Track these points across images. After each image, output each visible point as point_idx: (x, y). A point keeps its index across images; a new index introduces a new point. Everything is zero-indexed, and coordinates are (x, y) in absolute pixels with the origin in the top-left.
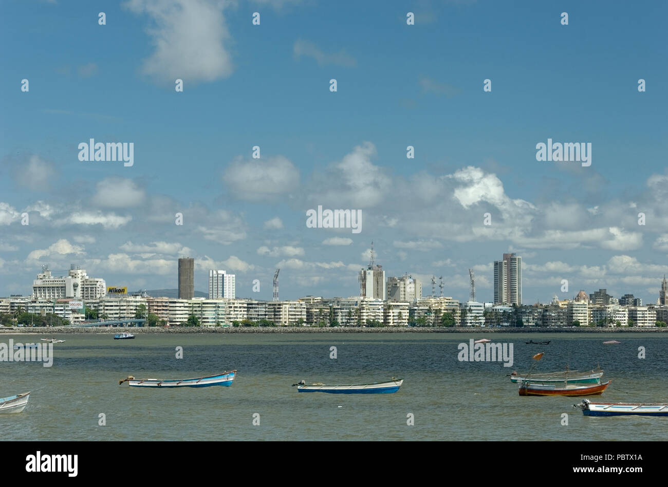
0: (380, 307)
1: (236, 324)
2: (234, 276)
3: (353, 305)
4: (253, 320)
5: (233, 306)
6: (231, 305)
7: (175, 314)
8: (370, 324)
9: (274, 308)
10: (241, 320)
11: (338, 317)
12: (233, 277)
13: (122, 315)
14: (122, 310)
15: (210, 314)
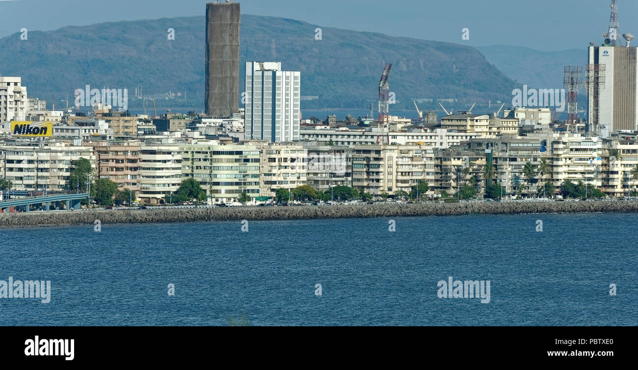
0: (595, 154)
1: (282, 196)
2: (298, 74)
3: (537, 150)
4: (321, 187)
5: (276, 156)
6: (273, 156)
7: (154, 177)
8: (569, 190)
9: (368, 159)
10: (294, 186)
11: (503, 177)
12: (295, 78)
13: (41, 182)
14: (42, 170)
15: (226, 172)
